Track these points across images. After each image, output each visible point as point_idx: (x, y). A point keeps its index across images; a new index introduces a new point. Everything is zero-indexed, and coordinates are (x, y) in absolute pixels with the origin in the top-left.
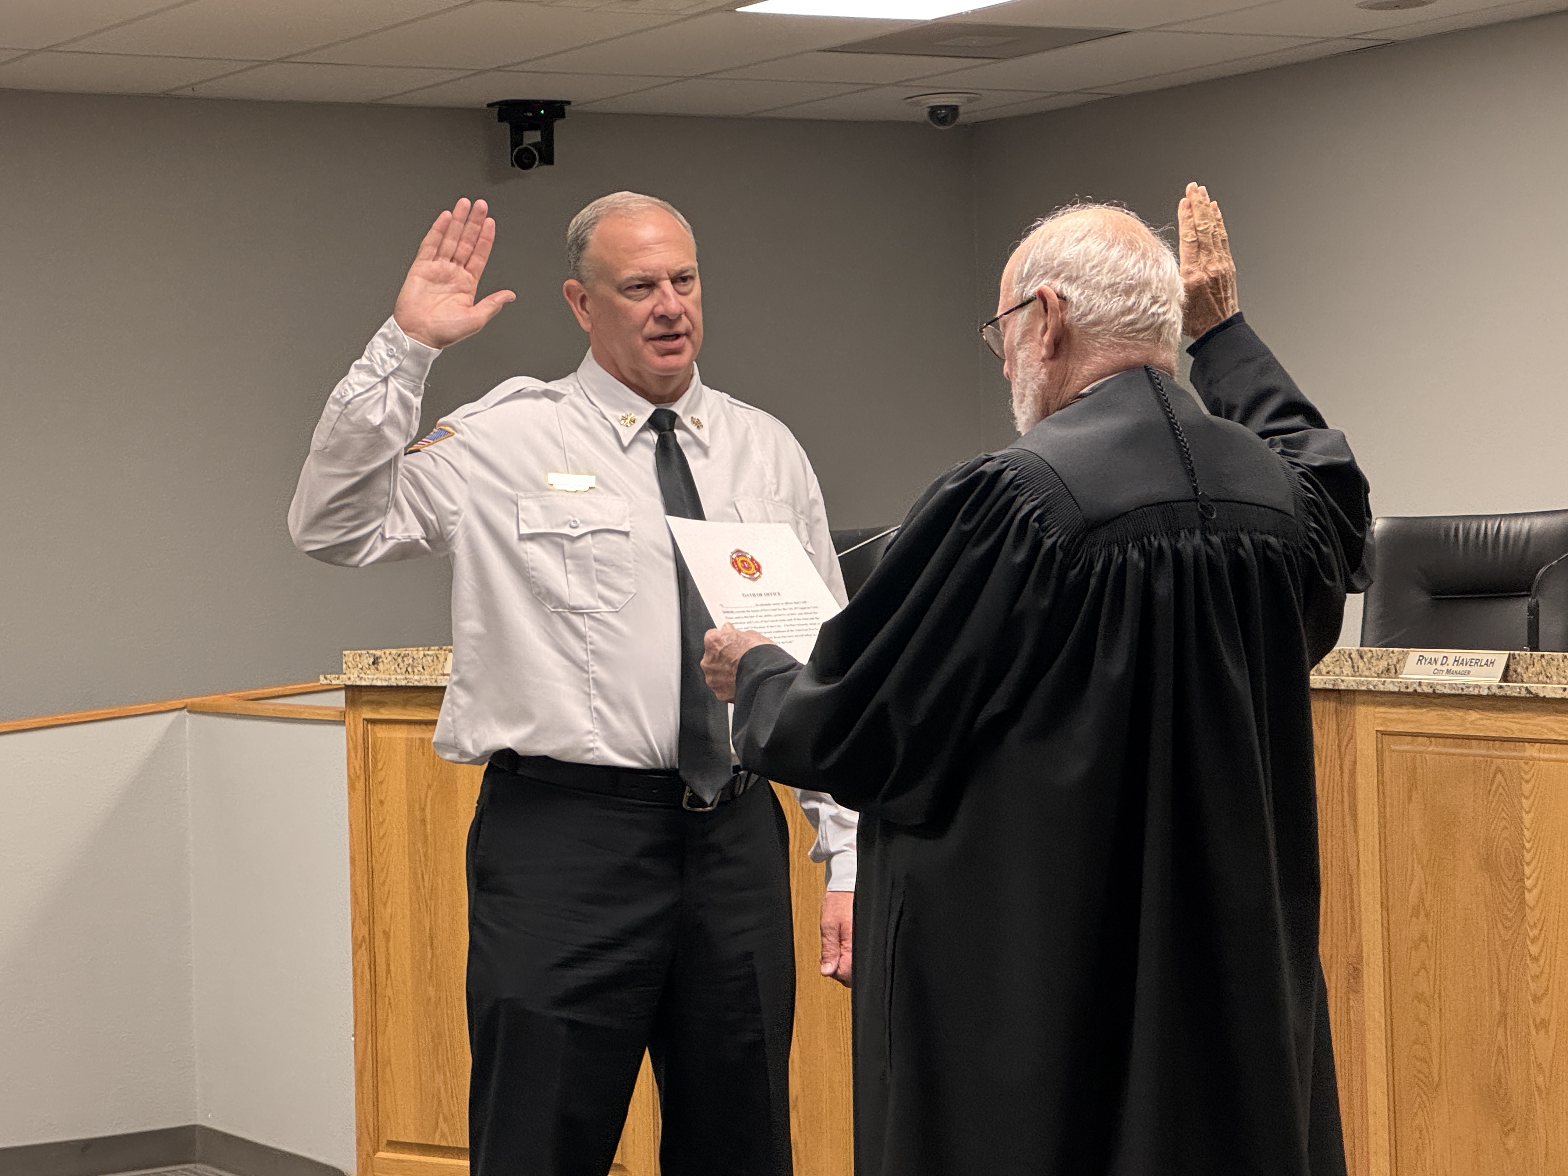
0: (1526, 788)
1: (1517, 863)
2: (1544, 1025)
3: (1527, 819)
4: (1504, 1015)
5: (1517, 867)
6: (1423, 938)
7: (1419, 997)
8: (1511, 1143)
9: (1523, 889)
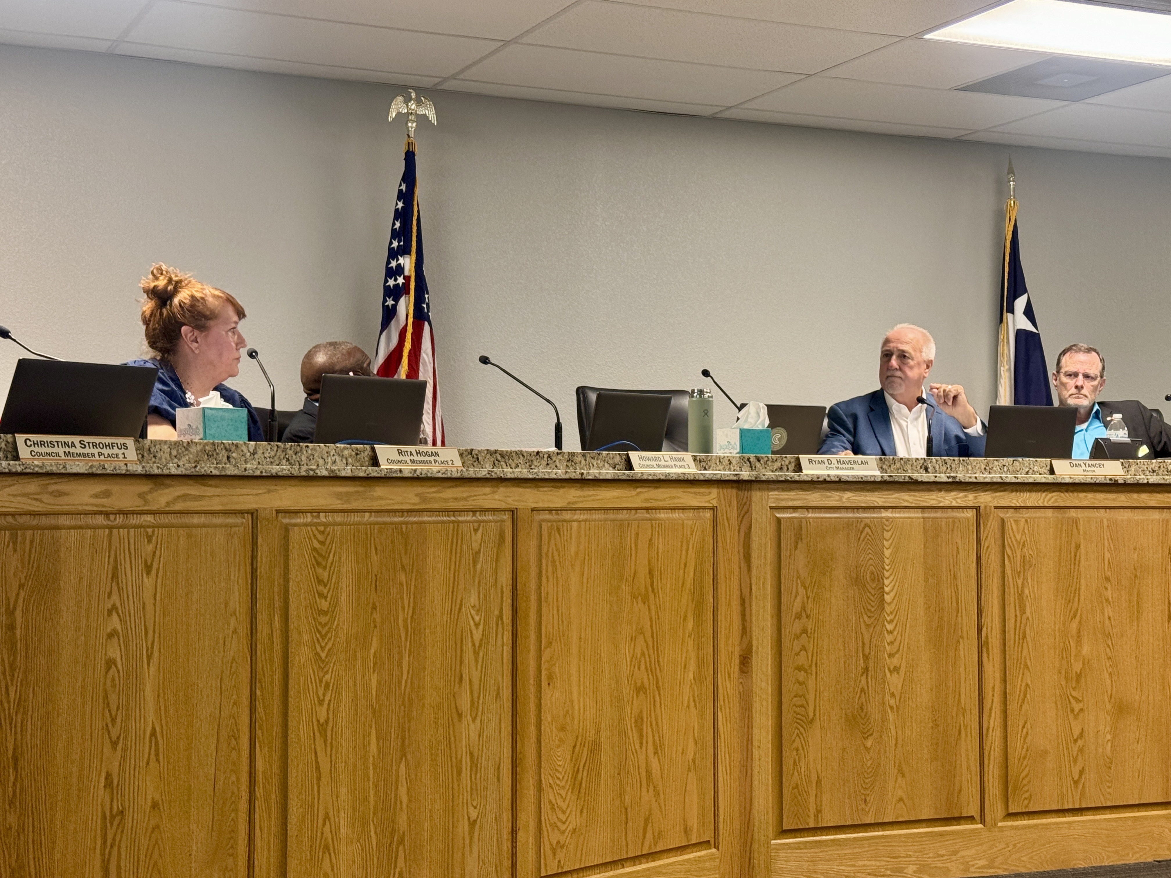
0: (887, 535)
1: (878, 579)
2: (897, 669)
3: (887, 553)
4: (867, 669)
5: (879, 581)
6: (805, 631)
7: (799, 668)
8: (869, 743)
9: (882, 593)
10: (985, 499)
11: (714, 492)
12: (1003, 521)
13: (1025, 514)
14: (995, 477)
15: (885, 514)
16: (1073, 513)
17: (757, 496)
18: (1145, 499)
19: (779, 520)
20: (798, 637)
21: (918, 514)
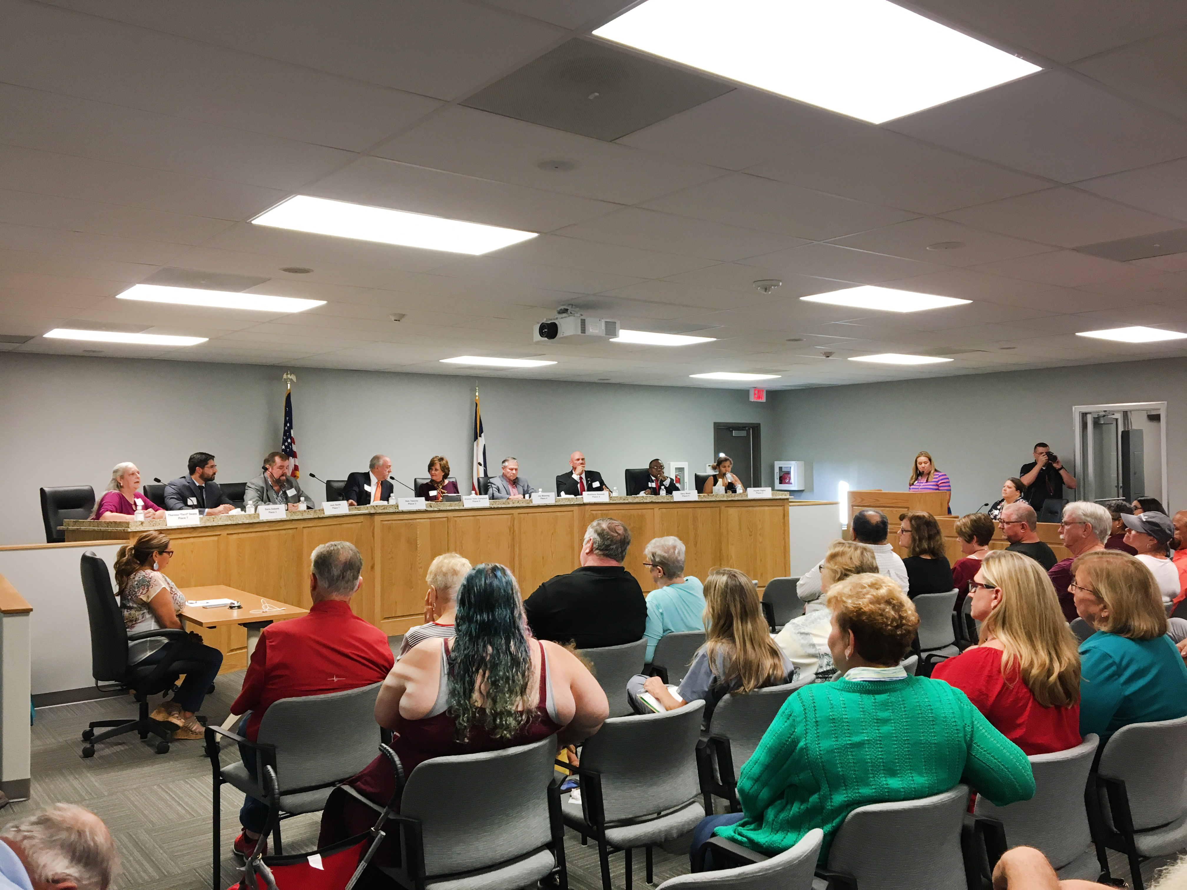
0: (418, 527)
2: (421, 568)
3: (418, 532)
4: (411, 568)
5: (416, 541)
6: (392, 558)
8: (412, 590)
9: (417, 545)
10: (450, 514)
11: (362, 517)
12: (456, 521)
13: (463, 518)
14: (453, 508)
15: (418, 520)
16: (478, 517)
17: (377, 518)
18: (501, 512)
19: (383, 524)
20: (389, 559)
21: (429, 520)
